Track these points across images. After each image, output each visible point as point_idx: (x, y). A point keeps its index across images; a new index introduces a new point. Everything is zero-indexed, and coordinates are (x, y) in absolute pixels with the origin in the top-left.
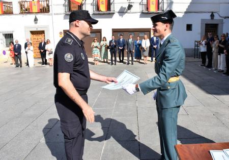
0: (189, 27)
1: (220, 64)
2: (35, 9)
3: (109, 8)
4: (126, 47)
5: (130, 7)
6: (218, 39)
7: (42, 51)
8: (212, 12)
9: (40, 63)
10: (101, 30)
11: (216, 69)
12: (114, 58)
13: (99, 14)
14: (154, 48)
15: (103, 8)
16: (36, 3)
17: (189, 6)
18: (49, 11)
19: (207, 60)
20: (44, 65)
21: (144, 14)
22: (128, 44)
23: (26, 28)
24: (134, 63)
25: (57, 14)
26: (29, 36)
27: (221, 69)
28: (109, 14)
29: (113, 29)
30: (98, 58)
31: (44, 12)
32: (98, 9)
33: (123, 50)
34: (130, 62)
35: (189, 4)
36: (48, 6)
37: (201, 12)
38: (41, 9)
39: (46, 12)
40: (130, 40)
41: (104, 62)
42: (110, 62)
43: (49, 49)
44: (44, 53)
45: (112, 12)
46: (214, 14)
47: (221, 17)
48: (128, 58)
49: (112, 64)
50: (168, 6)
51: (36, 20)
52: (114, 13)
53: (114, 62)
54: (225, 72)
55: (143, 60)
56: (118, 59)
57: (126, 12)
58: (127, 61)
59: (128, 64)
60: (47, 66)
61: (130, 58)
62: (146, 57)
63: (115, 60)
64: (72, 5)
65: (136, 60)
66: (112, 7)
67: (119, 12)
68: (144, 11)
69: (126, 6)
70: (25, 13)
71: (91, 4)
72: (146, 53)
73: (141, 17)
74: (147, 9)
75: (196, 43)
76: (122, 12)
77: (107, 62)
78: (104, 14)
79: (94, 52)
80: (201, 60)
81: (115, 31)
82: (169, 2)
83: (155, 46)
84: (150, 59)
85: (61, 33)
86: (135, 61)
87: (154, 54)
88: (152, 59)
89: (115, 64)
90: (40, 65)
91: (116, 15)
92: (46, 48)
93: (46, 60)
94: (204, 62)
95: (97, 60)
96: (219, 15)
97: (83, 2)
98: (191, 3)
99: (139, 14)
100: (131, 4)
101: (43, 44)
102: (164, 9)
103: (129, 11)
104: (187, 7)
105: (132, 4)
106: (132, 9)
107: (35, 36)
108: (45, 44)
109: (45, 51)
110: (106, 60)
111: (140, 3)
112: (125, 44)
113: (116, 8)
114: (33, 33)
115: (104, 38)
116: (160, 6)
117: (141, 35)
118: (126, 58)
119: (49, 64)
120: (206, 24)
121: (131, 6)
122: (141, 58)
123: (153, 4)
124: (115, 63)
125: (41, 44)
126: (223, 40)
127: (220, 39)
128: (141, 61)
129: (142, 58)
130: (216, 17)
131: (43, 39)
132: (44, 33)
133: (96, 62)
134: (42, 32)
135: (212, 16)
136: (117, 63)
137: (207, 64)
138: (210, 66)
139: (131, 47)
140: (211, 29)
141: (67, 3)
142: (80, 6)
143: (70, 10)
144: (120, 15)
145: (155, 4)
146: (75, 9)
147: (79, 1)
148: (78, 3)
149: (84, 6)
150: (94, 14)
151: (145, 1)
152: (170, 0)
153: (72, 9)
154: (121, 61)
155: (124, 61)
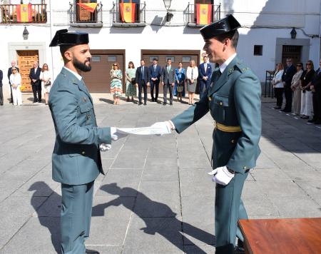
0: (258, 50)
1: (304, 106)
2: (25, 17)
3: (137, 17)
4: (162, 77)
5: (169, 16)
6: (303, 69)
7: (34, 81)
8: (294, 28)
9: (30, 99)
10: (124, 50)
11: (297, 115)
12: (143, 95)
13: (122, 27)
14: (204, 80)
15: (128, 18)
16: (26, 7)
17: (258, 18)
18: (45, 21)
19: (284, 101)
20: (37, 103)
21: (189, 29)
22: (165, 73)
23: (10, 45)
24: (173, 102)
25: (58, 25)
26: (15, 57)
27: (306, 114)
28: (138, 26)
29: (142, 51)
30: (119, 93)
31: (38, 22)
32: (121, 19)
33: (157, 83)
34: (168, 102)
35: (258, 15)
36: (45, 12)
37: (278, 28)
38: (33, 17)
39: (41, 22)
40: (169, 68)
41: (128, 100)
42: (138, 100)
43: (46, 79)
45: (141, 23)
46: (297, 30)
47: (306, 35)
48: (165, 95)
49: (141, 103)
51: (26, 33)
52: (144, 26)
53: (143, 101)
54: (311, 118)
56: (149, 96)
57: (163, 25)
58: (162, 100)
60: (42, 105)
64: (81, 12)
65: (176, 98)
66: (142, 15)
67: (152, 25)
68: (190, 24)
69: (163, 15)
70: (9, 22)
71: (111, 11)
72: (193, 88)
73: (185, 32)
74: (196, 20)
75: (268, 75)
76: (157, 25)
77: (133, 100)
78: (129, 27)
79: (113, 84)
80: (275, 100)
81: (145, 53)
82: (227, 10)
83: (205, 78)
86: (175, 100)
89: (145, 104)
90: (31, 102)
91: (148, 29)
92: (41, 77)
93: (40, 96)
94: (279, 103)
95: (117, 97)
96: (304, 33)
97: (98, 8)
98: (261, 13)
99: (183, 28)
100: (170, 12)
101: (36, 70)
103: (167, 23)
104: (255, 19)
105: (172, 13)
106: (173, 21)
107: (24, 59)
109: (40, 81)
110: (130, 98)
111: (184, 11)
112: (161, 73)
113: (148, 18)
114: (20, 53)
115: (131, 63)
116: (215, 16)
117: (185, 60)
118: (161, 95)
120: (284, 46)
121: (171, 15)
122: (184, 96)
123: (204, 13)
124: (145, 102)
125: (33, 70)
126: (309, 70)
127: (305, 69)
129: (187, 95)
130: (300, 35)
131: (36, 63)
132: (38, 54)
133: (116, 100)
134: (35, 53)
135: (293, 33)
137: (283, 106)
138: (288, 109)
140: (291, 53)
141: (73, 9)
142: (94, 14)
143: (78, 19)
144: (153, 30)
145: (207, 13)
146: (86, 19)
147: (92, 5)
148: (91, 9)
149: (99, 14)
150: (114, 27)
151: (192, 9)
152: (230, 8)
153: (82, 18)
154: (154, 100)
155: (158, 99)
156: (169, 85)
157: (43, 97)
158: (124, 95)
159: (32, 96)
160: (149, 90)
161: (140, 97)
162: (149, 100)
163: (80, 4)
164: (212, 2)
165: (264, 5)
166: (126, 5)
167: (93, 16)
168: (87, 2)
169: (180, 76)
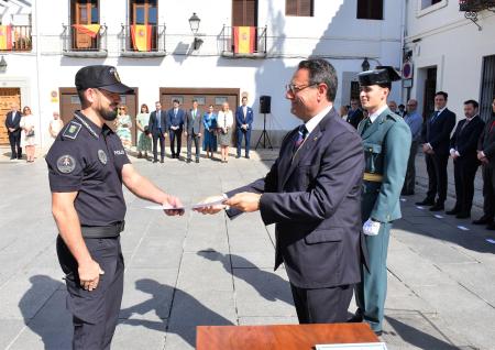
2: (2, 43)
3: (154, 44)
4: (185, 126)
5: (197, 43)
7: (12, 130)
8: (366, 59)
9: (6, 155)
10: (137, 89)
13: (134, 57)
14: (243, 130)
15: (142, 44)
16: (4, 30)
17: (318, 45)
18: (30, 48)
20: (16, 160)
21: (225, 59)
22: (188, 119)
25: (47, 55)
28: (155, 56)
29: (161, 89)
30: (128, 147)
31: (19, 49)
32: (132, 46)
33: (178, 133)
34: (193, 158)
35: (318, 41)
36: (29, 36)
37: (344, 58)
38: (14, 43)
39: (24, 49)
40: (194, 113)
41: (140, 156)
43: (28, 127)
44: (16, 134)
45: (159, 52)
46: (370, 62)
48: (189, 150)
49: (156, 160)
50: (275, 44)
51: (2, 65)
52: (164, 56)
53: (159, 157)
55: (220, 153)
56: (168, 150)
57: (189, 55)
58: (186, 156)
59: (189, 160)
60: (23, 162)
61: (193, 150)
62: (225, 147)
63: (162, 154)
64: (79, 37)
66: (160, 42)
67: (174, 54)
68: (225, 53)
69: (190, 41)
71: (118, 36)
73: (220, 64)
74: (233, 48)
76: (180, 54)
77: (146, 157)
78: (144, 57)
79: (118, 133)
81: (166, 93)
82: (277, 34)
83: (245, 126)
84: (234, 151)
85: (54, 94)
86: (203, 156)
87: (243, 141)
88: (239, 152)
89: (162, 161)
91: (169, 60)
92: (21, 124)
93: (20, 150)
97: (102, 32)
98: (322, 39)
99: (216, 58)
100: (199, 38)
101: (14, 115)
102: (268, 50)
103: (195, 52)
104: (314, 47)
105: (202, 38)
106: (202, 49)
107: (1, 99)
108: (19, 115)
109: (19, 130)
110: (143, 153)
111: (218, 36)
112: (184, 120)
113: (168, 44)
115: (144, 106)
116: (260, 42)
117: (219, 101)
118: (184, 149)
119: (26, 158)
120: (352, 83)
121: (201, 41)
122: (215, 150)
123: (245, 39)
124: (162, 159)
125: (10, 115)
128: (216, 155)
129: (219, 149)
131: (16, 105)
132: (19, 93)
134: (16, 91)
135: (366, 66)
136: (166, 159)
139: (195, 125)
141: (68, 33)
142: (96, 39)
143: (74, 46)
144: (177, 60)
145: (248, 39)
146: (86, 45)
147: (94, 28)
148: (91, 32)
149: (103, 39)
150: (123, 56)
151: (228, 33)
152: (280, 32)
153: (79, 45)
154: (175, 155)
155: (181, 154)
156: (194, 136)
157: (24, 152)
158: (134, 149)
159: (10, 151)
160: (167, 142)
161: (155, 152)
162: (168, 156)
163: (77, 26)
164: (256, 24)
165: (326, 28)
166: (138, 27)
167: (95, 42)
168: (86, 23)
169: (210, 123)
